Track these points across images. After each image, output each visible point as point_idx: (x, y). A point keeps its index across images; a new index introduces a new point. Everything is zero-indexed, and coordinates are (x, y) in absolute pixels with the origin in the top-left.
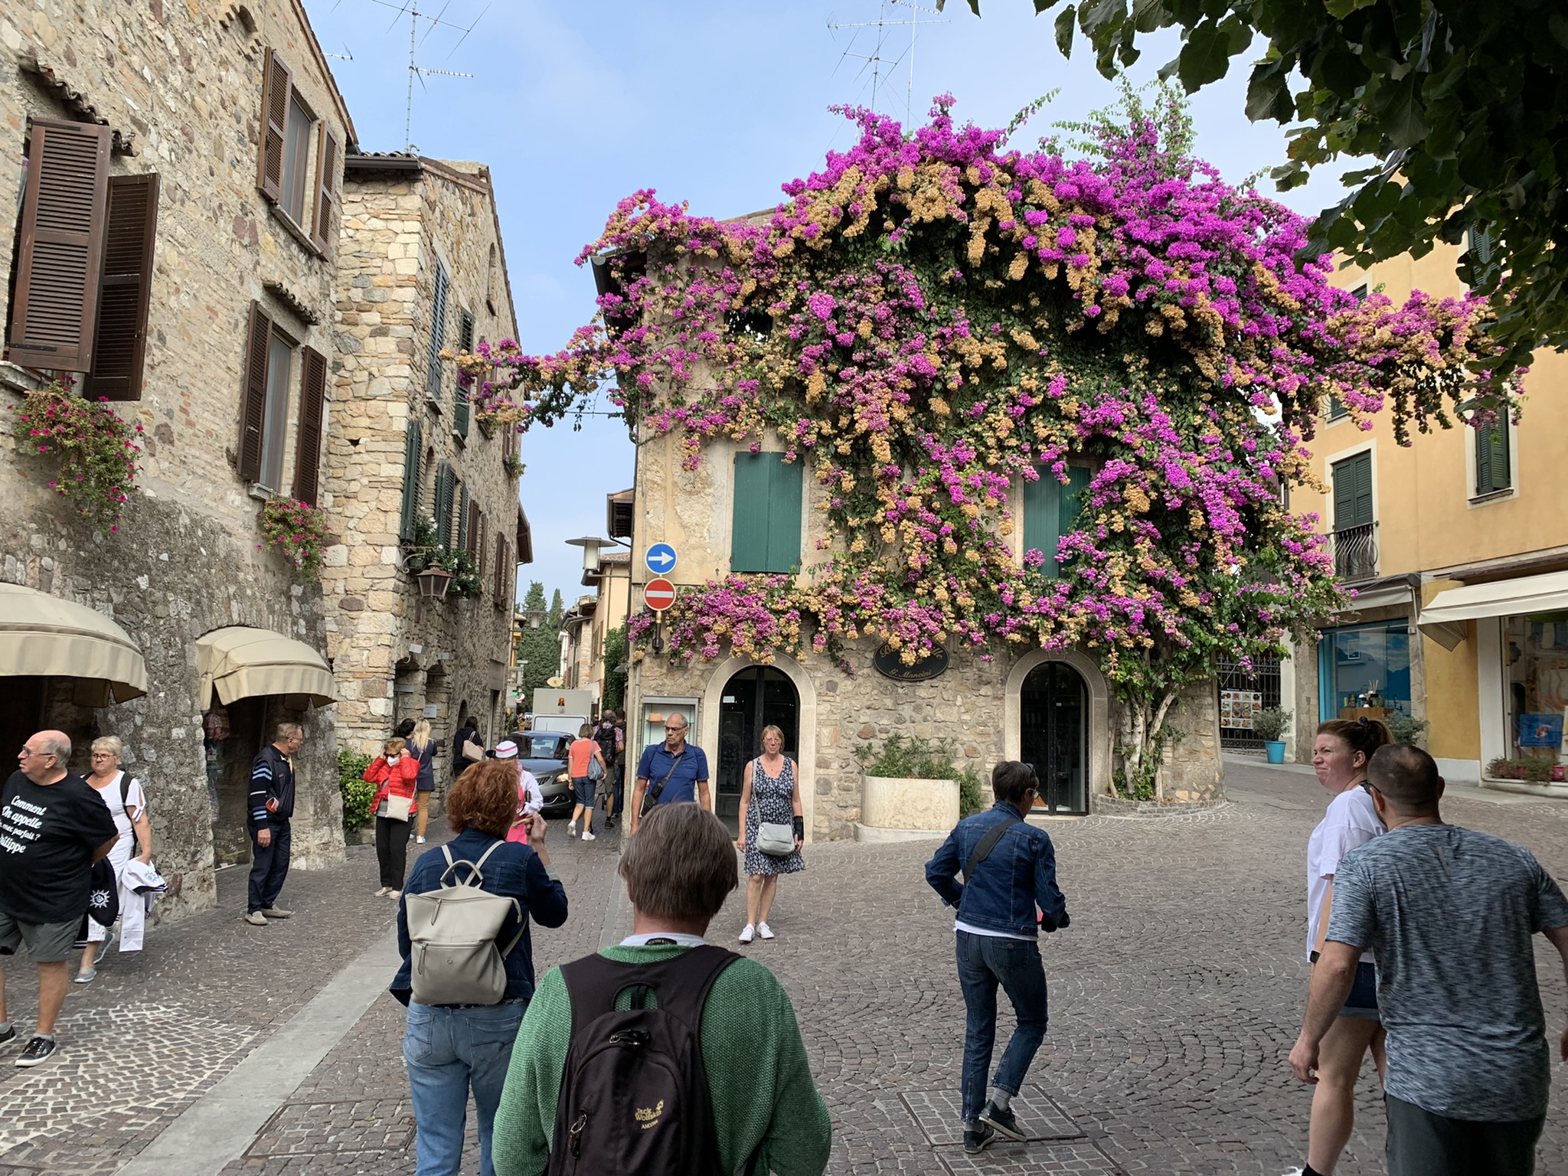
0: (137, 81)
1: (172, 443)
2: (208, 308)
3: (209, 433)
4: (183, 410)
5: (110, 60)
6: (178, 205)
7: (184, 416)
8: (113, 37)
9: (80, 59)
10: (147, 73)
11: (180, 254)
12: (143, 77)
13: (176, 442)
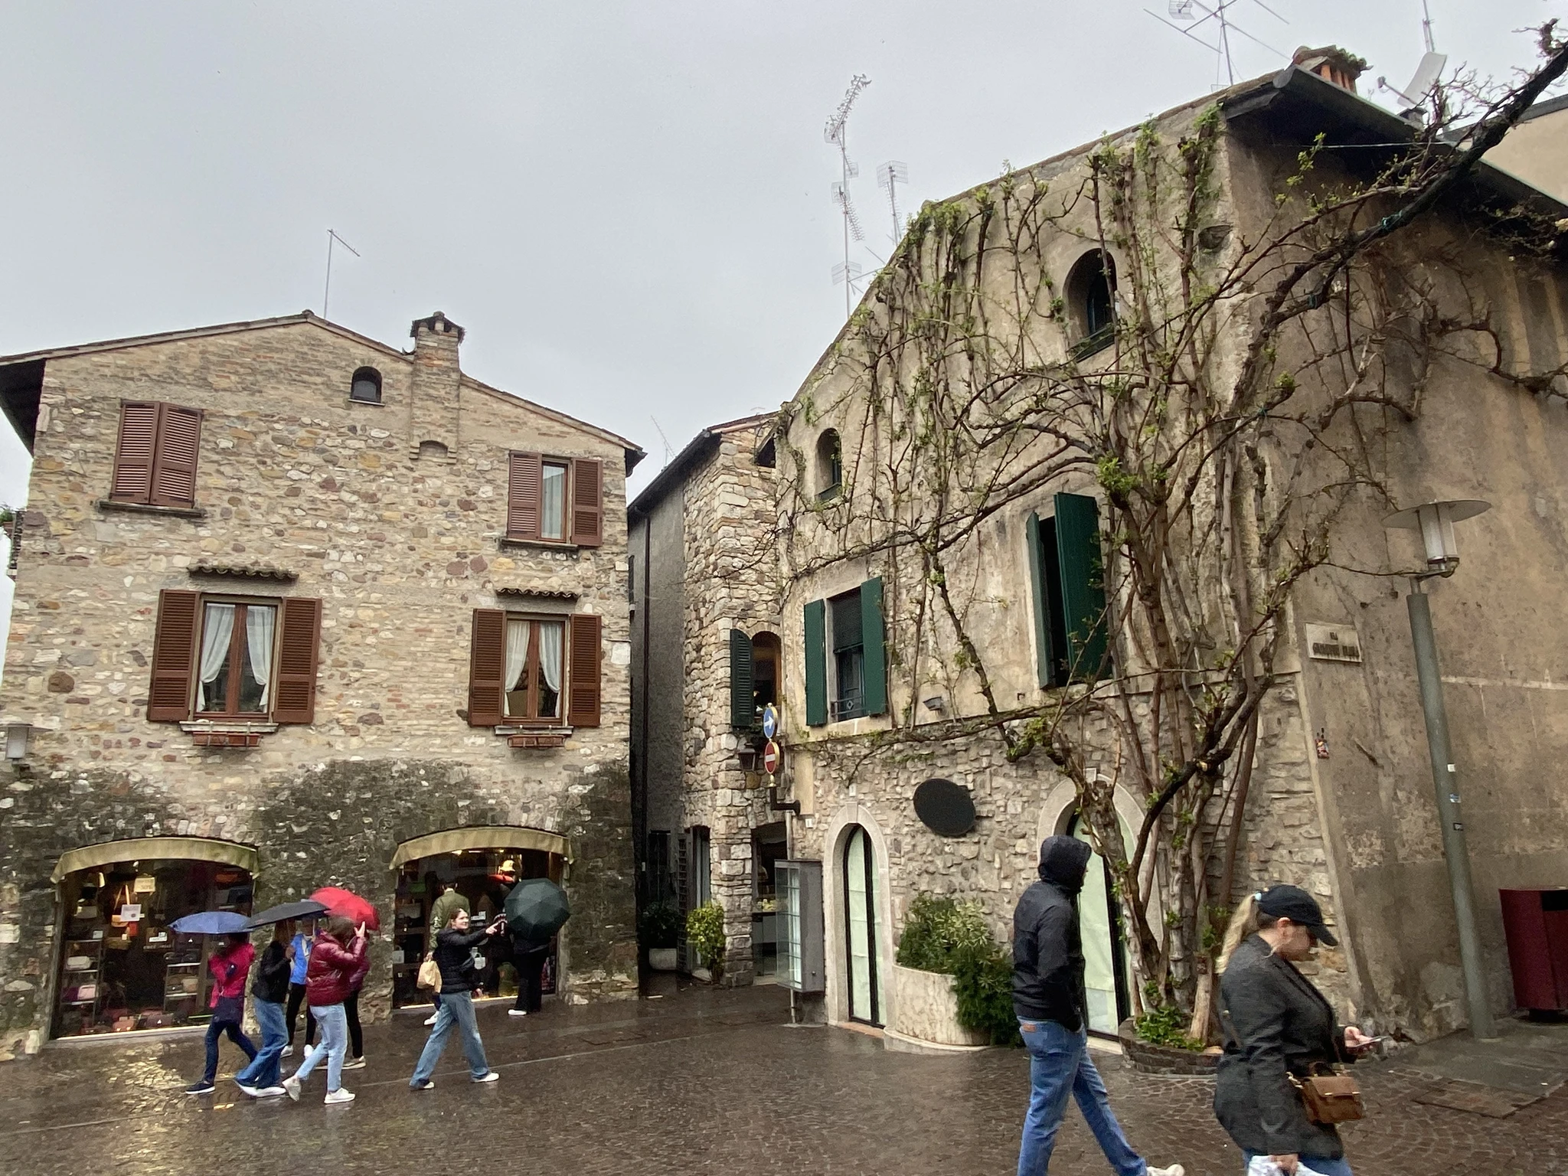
0: (313, 534)
1: (382, 723)
2: (417, 630)
3: (429, 707)
4: (390, 700)
5: (279, 533)
6: (369, 583)
7: (394, 704)
8: (280, 520)
9: (246, 545)
10: (322, 524)
11: (375, 610)
12: (316, 529)
13: (386, 721)
